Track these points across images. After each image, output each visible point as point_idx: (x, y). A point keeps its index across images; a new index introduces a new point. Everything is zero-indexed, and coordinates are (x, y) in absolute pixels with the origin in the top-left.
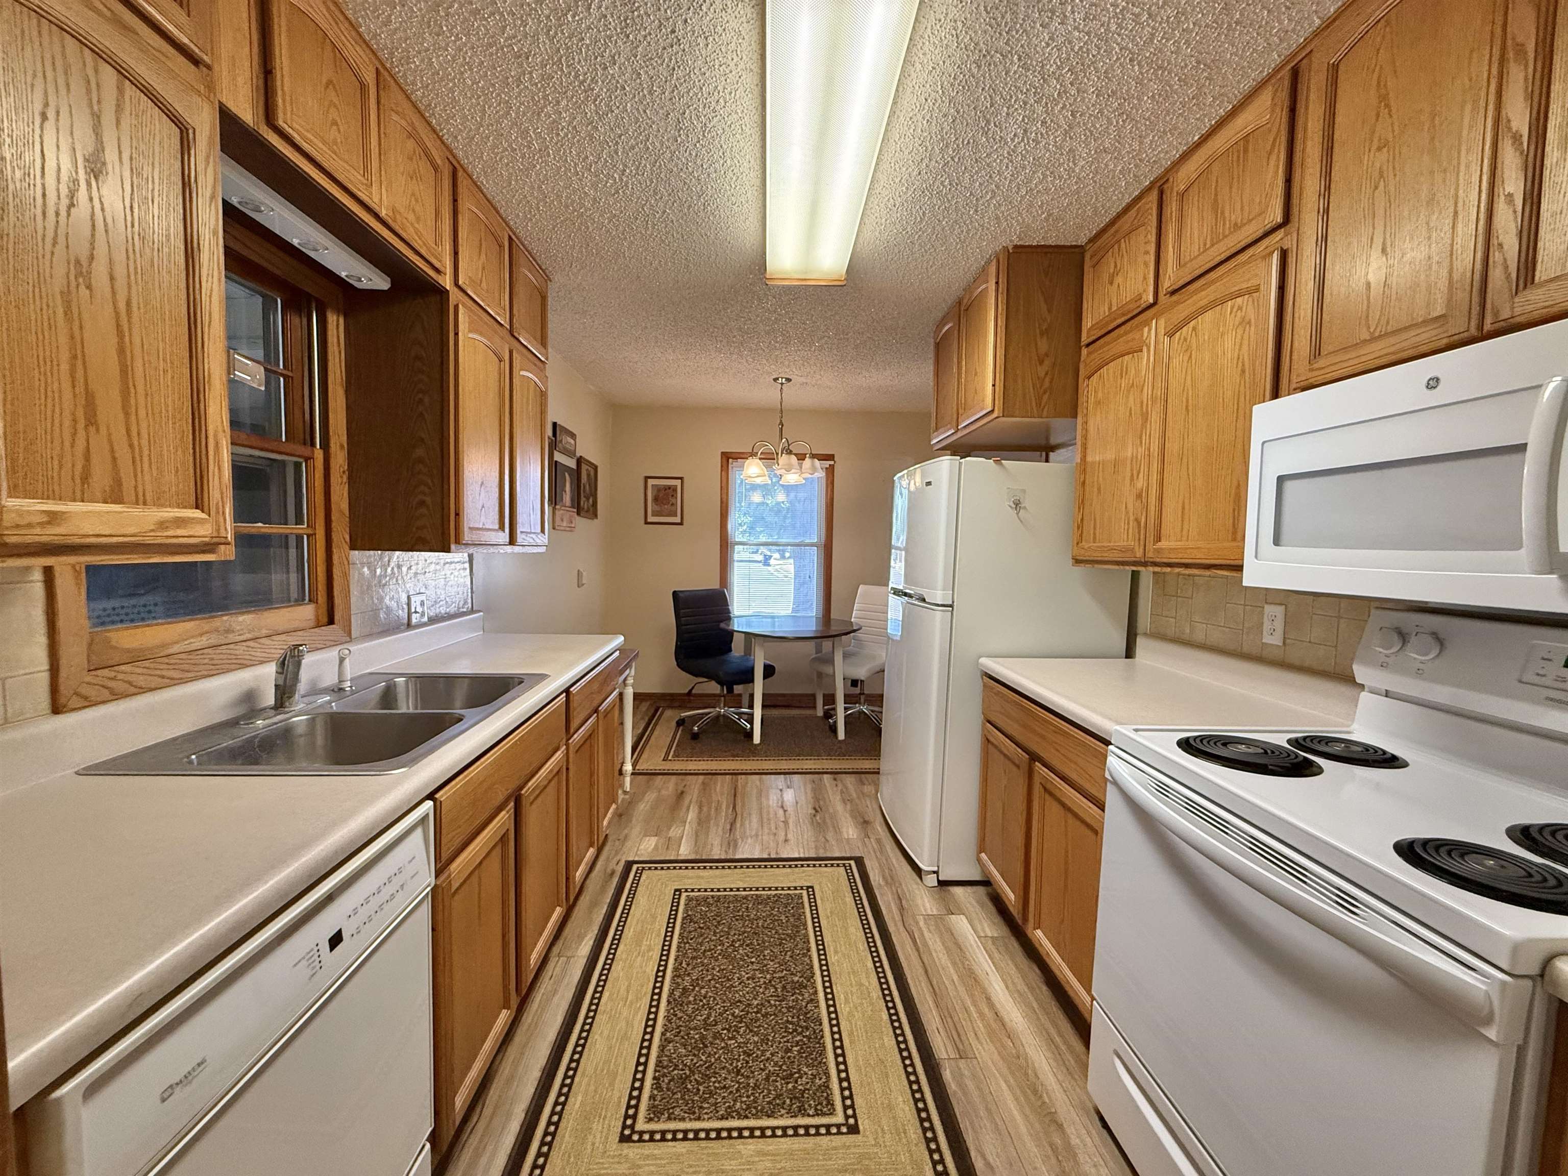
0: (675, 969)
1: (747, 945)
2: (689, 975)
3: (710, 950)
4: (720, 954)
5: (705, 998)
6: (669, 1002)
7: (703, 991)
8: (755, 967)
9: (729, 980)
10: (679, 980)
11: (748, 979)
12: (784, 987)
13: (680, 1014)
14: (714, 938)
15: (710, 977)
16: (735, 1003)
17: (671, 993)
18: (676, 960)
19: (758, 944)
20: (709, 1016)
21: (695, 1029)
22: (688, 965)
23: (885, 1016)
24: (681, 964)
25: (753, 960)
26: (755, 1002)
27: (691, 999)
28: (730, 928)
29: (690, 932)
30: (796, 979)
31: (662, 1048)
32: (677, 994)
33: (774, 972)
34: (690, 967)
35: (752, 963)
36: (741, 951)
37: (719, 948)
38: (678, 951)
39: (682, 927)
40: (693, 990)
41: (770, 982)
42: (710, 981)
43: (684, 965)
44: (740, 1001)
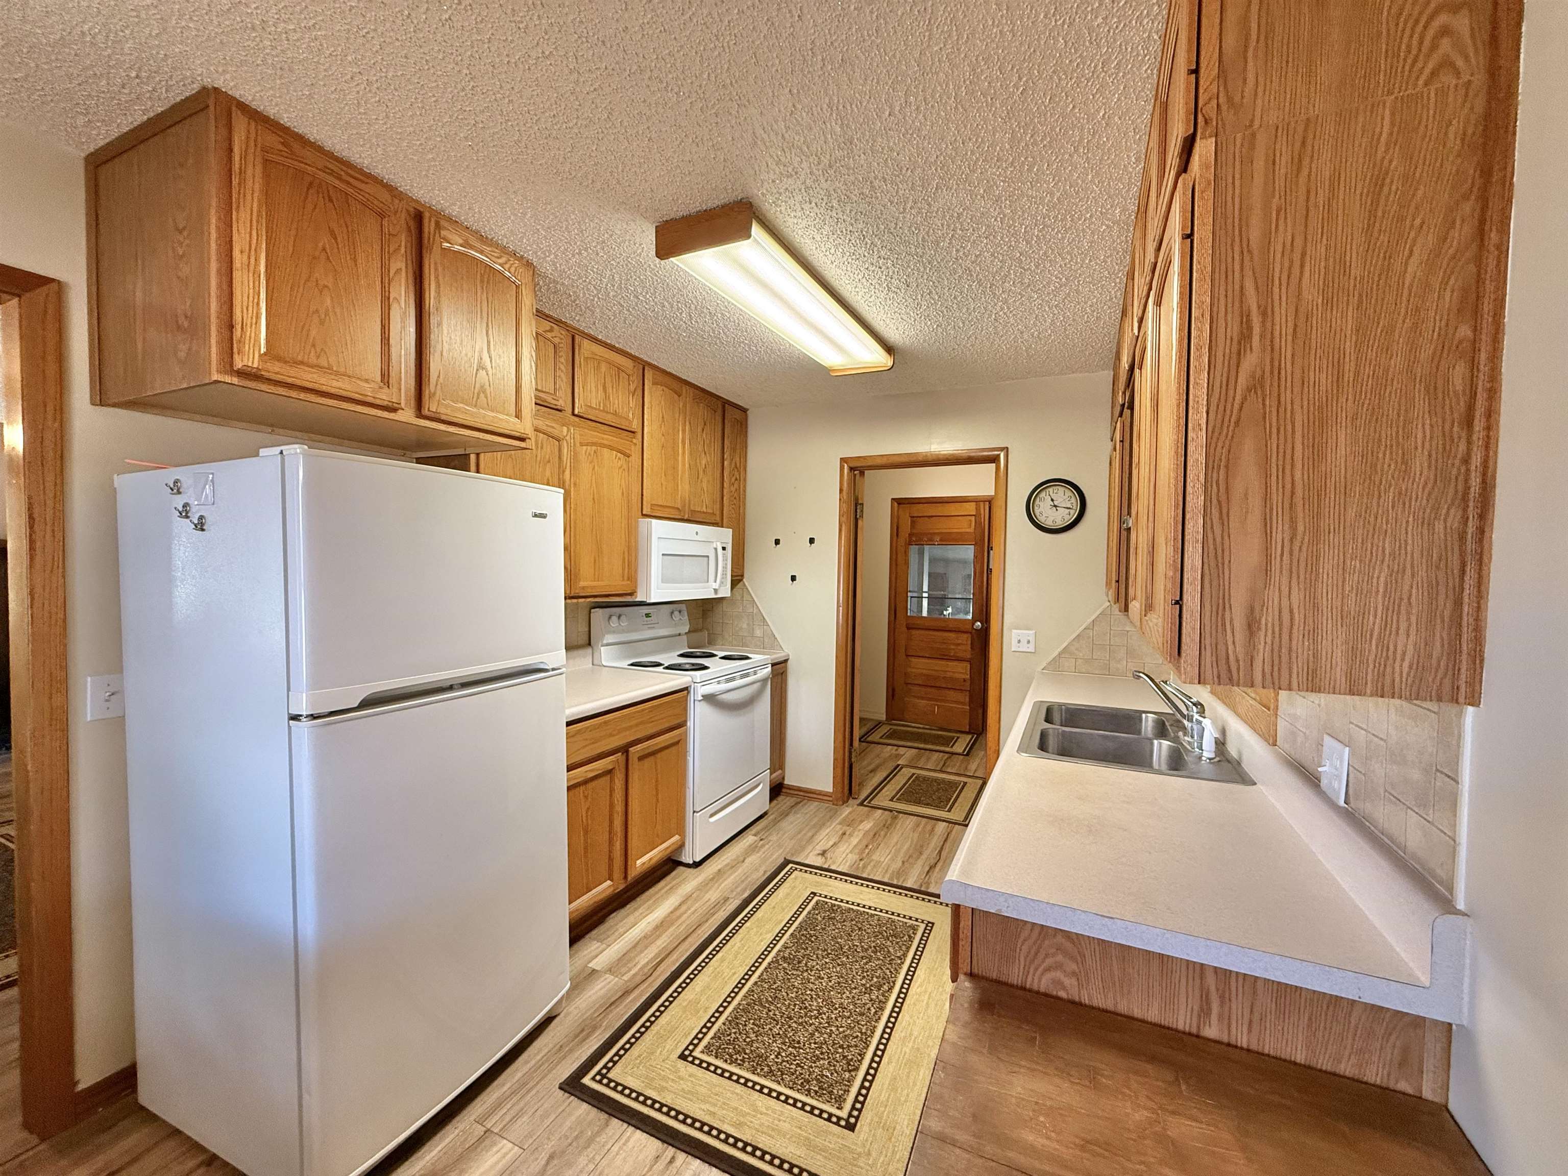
0: (882, 1009)
1: (806, 1008)
2: (871, 1000)
3: (843, 1017)
4: (836, 1009)
5: (864, 977)
6: (894, 982)
7: (864, 982)
8: (811, 985)
9: (839, 983)
10: (881, 997)
11: (823, 978)
12: (799, 962)
13: (888, 972)
14: (834, 1029)
15: (854, 991)
16: (843, 964)
17: (891, 989)
18: (879, 1018)
19: (795, 1005)
20: (866, 963)
21: (879, 959)
22: (869, 1009)
23: (748, 924)
24: (876, 1013)
25: (808, 992)
26: (827, 960)
27: (875, 980)
28: (812, 1035)
29: (856, 1046)
30: (785, 965)
31: (905, 955)
32: (886, 987)
33: (798, 976)
34: (867, 1006)
35: (812, 990)
36: (815, 1004)
37: (833, 1016)
38: (875, 1027)
39: (862, 1055)
40: (871, 986)
41: (807, 970)
42: (855, 988)
43: (873, 1011)
44: (839, 965)
